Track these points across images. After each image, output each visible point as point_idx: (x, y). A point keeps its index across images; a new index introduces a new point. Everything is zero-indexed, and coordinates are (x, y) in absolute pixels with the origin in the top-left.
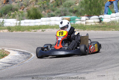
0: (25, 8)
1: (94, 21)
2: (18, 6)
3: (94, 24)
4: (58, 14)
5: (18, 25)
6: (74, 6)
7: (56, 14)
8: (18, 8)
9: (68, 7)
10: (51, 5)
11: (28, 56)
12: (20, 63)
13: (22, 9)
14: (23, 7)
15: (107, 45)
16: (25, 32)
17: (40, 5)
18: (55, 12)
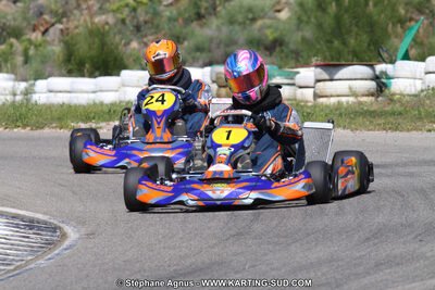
0: (53, 25)
1: (350, 88)
2: (25, 19)
3: (351, 99)
4: (198, 54)
5: (18, 98)
6: (267, 21)
7: (189, 54)
8: (24, 24)
9: (243, 24)
10: (168, 13)
11: (47, 236)
12: (12, 268)
13: (42, 29)
14: (47, 23)
15: (398, 193)
16: (47, 131)
17: (120, 16)
18: (186, 43)
